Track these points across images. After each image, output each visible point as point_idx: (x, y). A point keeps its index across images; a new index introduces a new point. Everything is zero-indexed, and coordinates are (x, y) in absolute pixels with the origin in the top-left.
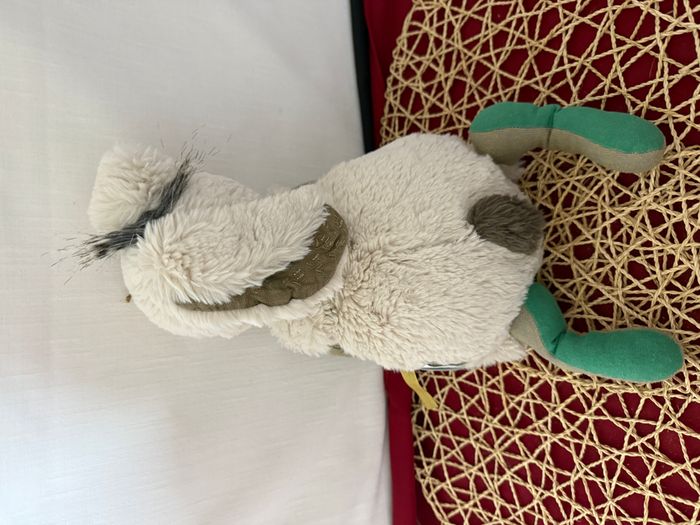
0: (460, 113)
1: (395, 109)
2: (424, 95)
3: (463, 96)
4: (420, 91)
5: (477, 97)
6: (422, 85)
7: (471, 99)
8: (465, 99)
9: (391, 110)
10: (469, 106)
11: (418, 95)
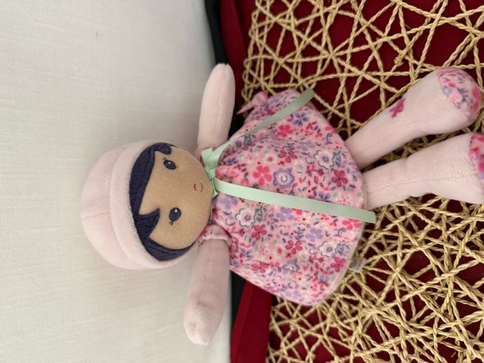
0: (344, 58)
1: (261, 50)
2: (296, 33)
3: (349, 37)
4: (292, 28)
5: (368, 38)
6: (295, 22)
7: (360, 40)
8: (351, 40)
9: (256, 51)
10: (356, 50)
11: (289, 33)
